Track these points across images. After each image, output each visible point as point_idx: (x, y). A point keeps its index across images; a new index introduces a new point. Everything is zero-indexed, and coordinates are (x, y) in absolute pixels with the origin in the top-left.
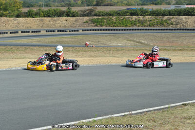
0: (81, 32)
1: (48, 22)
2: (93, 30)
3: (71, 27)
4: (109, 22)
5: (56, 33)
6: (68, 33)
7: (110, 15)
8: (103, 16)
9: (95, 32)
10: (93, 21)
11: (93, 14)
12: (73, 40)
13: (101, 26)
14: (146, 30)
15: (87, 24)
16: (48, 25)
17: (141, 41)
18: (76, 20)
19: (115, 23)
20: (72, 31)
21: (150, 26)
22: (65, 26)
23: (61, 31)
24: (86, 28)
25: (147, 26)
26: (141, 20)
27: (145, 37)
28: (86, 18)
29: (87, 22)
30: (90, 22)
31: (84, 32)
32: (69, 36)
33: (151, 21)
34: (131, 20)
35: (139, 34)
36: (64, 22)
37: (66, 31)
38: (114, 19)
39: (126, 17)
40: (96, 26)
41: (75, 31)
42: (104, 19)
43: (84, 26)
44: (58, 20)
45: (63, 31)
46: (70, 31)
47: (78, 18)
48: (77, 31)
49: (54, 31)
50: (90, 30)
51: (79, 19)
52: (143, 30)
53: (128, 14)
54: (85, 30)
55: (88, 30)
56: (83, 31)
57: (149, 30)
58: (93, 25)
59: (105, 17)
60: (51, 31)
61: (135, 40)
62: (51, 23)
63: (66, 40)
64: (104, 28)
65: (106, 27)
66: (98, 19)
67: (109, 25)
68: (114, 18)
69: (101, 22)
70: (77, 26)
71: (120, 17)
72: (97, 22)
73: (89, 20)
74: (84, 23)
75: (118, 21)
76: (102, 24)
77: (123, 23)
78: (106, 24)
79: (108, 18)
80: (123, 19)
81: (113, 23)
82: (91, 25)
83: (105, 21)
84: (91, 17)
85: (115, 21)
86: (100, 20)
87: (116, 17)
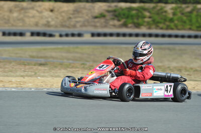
0: (87, 37)
1: (7, 14)
2: (118, 35)
3: (63, 26)
4: (157, 18)
5: (28, 38)
6: (57, 39)
8: (141, 1)
9: (121, 39)
10: (117, 15)
12: (70, 55)
13: (137, 26)
15: (102, 20)
16: (7, 21)
18: (76, 11)
19: (171, 20)
20: (67, 35)
22: (48, 25)
23: (38, 34)
24: (100, 30)
28: (100, 7)
29: (102, 16)
30: (109, 16)
31: (96, 39)
32: (60, 46)
36: (47, 14)
37: (51, 35)
38: (170, 11)
39: (199, 6)
40: (125, 25)
41: (73, 35)
42: (145, 9)
43: (95, 26)
44: (33, 8)
45: (44, 35)
46: (61, 36)
47: (82, 4)
48: (80, 35)
49: (21, 34)
50: (111, 35)
51: (85, 8)
54: (99, 35)
55: (105, 35)
56: (93, 35)
58: (116, 23)
59: (147, 5)
60: (15, 34)
62: (15, 15)
63: (54, 54)
64: (143, 30)
65: (150, 28)
66: (130, 9)
67: (156, 24)
68: (169, 7)
69: (138, 17)
70: (78, 25)
71: (184, 6)
72: (127, 17)
73: (108, 11)
74: (96, 17)
75: (179, 15)
76: (140, 21)
77: (191, 21)
78: (148, 23)
79: (154, 8)
80: (191, 12)
81: (165, 20)
82: (111, 23)
83: (147, 14)
84: (113, 4)
85: (171, 16)
86: (134, 12)
87: (174, 5)
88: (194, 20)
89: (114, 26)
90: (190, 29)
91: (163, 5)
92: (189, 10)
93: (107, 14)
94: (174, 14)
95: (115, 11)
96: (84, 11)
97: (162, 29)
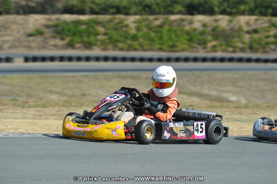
0: (19, 63)
2: (62, 59)
4: (114, 34)
7: (119, 10)
8: (93, 12)
10: (59, 31)
11: (60, 5)
13: (88, 46)
14: (240, 60)
15: (39, 39)
17: (225, 95)
18: (3, 27)
19: (134, 38)
21: (251, 48)
24: (37, 53)
25: (242, 50)
26: (224, 31)
27: (240, 83)
28: (36, 20)
29: (39, 33)
30: (48, 33)
31: (31, 65)
33: (255, 31)
34: (187, 28)
35: (219, 75)
38: (132, 26)
39: (173, 17)
40: (71, 45)
42: (98, 23)
43: (29, 47)
47: (11, 17)
48: (8, 60)
50: (52, 59)
51: (14, 22)
52: (231, 60)
53: (179, 8)
54: (35, 59)
55: (43, 59)
56: (27, 59)
57: (249, 60)
58: (59, 42)
59: (101, 18)
61: (205, 91)
64: (97, 52)
65: (105, 49)
66: (78, 23)
67: (113, 42)
68: (131, 20)
69: (89, 34)
70: (6, 46)
71: (151, 18)
72: (74, 34)
73: (47, 26)
74: (30, 35)
75: (145, 30)
76: (92, 39)
77: (161, 38)
78: (102, 41)
79: (110, 21)
80: (161, 26)
81: (126, 38)
82: (52, 42)
83: (101, 29)
84: (54, 17)
85: (133, 32)
86: (83, 27)
87: (137, 17)
88: (165, 37)
89: (56, 46)
90: (160, 49)
91: (122, 17)
92: (158, 22)
93: (45, 30)
94: (138, 29)
95: (56, 26)
96: (14, 27)
97: (121, 49)
